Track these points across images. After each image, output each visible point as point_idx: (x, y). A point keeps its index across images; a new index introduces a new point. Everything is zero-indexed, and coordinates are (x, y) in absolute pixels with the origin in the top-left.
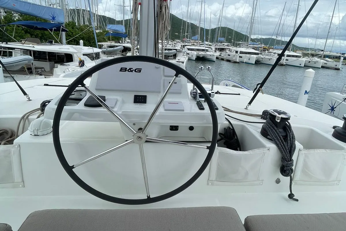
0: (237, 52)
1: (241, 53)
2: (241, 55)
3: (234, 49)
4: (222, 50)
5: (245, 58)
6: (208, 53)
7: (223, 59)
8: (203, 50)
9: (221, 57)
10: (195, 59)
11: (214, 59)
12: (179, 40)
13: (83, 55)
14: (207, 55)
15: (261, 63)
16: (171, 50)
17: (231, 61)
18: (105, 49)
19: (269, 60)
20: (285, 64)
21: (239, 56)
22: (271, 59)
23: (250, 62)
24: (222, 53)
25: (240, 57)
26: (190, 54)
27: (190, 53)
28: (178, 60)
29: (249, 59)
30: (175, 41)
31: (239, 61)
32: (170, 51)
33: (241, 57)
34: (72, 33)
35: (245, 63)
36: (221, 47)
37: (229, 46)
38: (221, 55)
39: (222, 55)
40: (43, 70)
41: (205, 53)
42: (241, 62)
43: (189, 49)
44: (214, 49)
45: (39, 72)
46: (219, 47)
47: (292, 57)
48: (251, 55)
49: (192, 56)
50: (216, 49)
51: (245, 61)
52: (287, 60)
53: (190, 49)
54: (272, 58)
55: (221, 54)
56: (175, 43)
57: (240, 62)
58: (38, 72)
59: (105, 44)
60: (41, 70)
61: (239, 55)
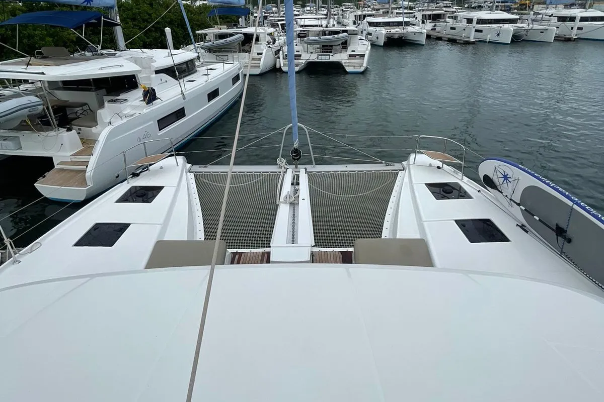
0: (470, 21)
1: (480, 21)
2: (480, 27)
3: (464, 14)
4: (436, 18)
5: (489, 33)
6: (410, 29)
7: (439, 39)
8: (399, 24)
9: (436, 34)
10: (382, 45)
11: (422, 42)
12: (350, 4)
13: (156, 74)
14: (407, 33)
15: (524, 40)
16: (337, 33)
17: (458, 41)
18: (210, 43)
19: (541, 32)
20: (576, 37)
21: (474, 30)
22: (547, 29)
23: (501, 39)
24: (437, 24)
25: (476, 31)
26: (373, 33)
27: (373, 31)
28: (352, 51)
29: (498, 35)
30: (344, 5)
31: (474, 40)
32: (336, 36)
33: (481, 31)
34: (150, 15)
35: (489, 42)
36: (434, 12)
37: (450, 7)
38: (435, 29)
39: (438, 29)
40: (85, 108)
41: (404, 29)
42: (480, 41)
43: (371, 24)
44: (420, 18)
45: (78, 114)
46: (430, 13)
47: (592, 21)
48: (501, 25)
49: (377, 38)
50: (424, 16)
51: (488, 38)
52: (580, 29)
53: (374, 23)
54: (547, 27)
55: (435, 26)
56: (342, 10)
57: (476, 41)
58: (76, 113)
59: (211, 32)
60: (81, 108)
61: (474, 27)
